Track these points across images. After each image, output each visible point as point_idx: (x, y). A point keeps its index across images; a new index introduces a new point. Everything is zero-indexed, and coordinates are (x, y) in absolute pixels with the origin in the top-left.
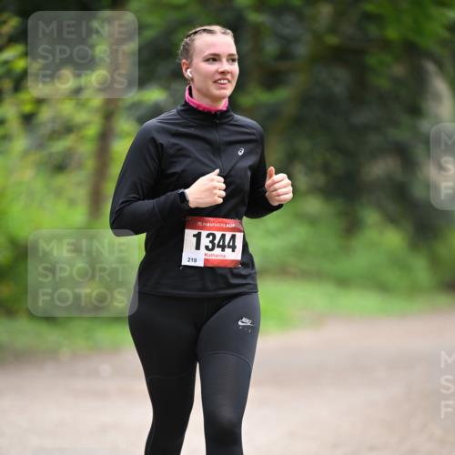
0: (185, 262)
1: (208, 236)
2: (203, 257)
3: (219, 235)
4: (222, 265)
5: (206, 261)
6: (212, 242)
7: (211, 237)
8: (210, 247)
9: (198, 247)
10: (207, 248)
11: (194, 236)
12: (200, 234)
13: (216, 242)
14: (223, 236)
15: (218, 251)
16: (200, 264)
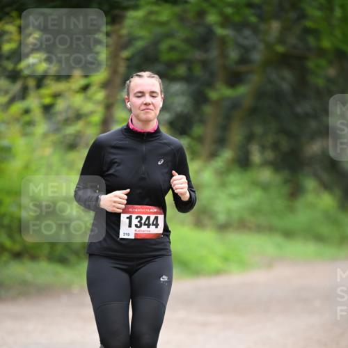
0: (121, 236)
1: (137, 218)
2: (134, 232)
3: (144, 217)
4: (148, 237)
5: (136, 234)
6: (140, 222)
7: (139, 219)
8: (139, 225)
9: (130, 226)
10: (136, 226)
11: (127, 218)
12: (131, 217)
13: (143, 222)
14: (148, 218)
15: (144, 228)
16: (132, 237)
